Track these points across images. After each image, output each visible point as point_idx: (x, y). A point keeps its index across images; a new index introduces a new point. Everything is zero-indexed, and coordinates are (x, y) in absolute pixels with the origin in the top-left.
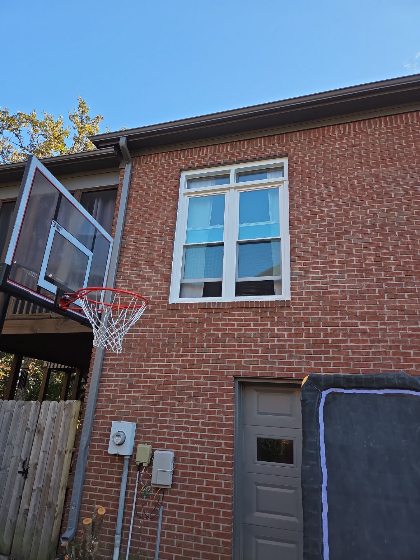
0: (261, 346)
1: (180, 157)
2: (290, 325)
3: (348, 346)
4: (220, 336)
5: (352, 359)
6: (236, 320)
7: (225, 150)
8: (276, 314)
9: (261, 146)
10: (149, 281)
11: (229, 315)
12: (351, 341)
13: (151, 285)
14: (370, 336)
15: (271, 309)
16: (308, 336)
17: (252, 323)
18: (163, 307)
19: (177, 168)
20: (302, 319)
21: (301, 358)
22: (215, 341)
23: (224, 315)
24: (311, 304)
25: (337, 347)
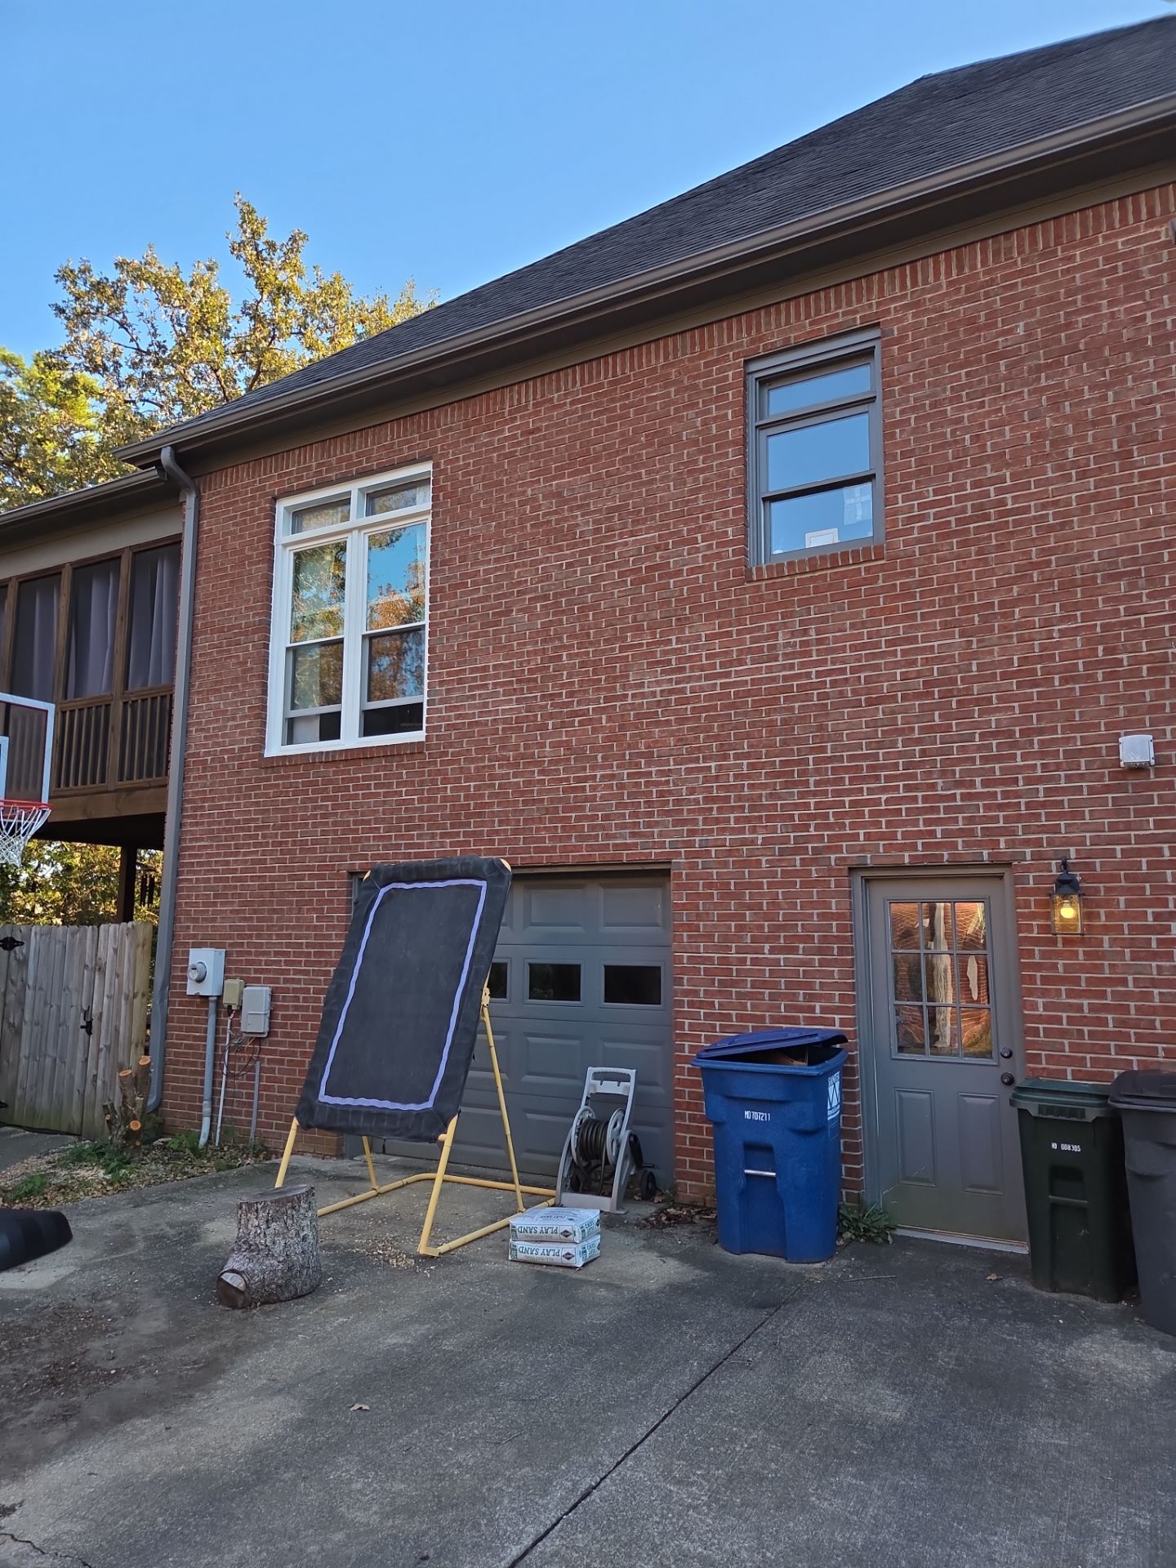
0: (383, 821)
1: (271, 472)
2: (422, 783)
3: (493, 812)
4: (330, 808)
5: (497, 832)
6: (351, 780)
7: (338, 453)
8: (404, 767)
9: (392, 439)
10: (234, 719)
11: (343, 773)
12: (499, 804)
13: (237, 727)
14: (522, 793)
15: (397, 758)
16: (445, 799)
17: (372, 782)
18: (254, 765)
19: (267, 494)
20: (439, 772)
21: (433, 836)
22: (324, 816)
23: (335, 773)
24: (451, 745)
25: (480, 815)
